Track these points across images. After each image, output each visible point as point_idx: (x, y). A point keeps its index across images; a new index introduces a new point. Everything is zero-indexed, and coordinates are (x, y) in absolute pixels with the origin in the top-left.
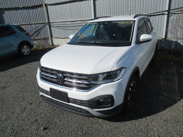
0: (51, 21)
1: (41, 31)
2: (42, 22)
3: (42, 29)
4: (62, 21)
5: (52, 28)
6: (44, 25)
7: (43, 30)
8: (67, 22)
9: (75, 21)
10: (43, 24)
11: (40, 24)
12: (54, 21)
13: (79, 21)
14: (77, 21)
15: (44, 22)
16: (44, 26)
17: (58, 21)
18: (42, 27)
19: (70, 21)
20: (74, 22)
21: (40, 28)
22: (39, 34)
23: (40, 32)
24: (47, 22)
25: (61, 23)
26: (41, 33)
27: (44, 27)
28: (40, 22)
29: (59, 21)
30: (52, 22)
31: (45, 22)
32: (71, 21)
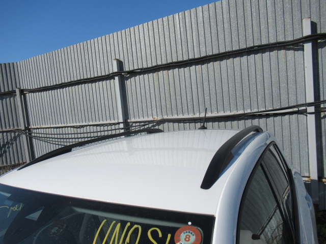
0: (32, 126)
1: (9, 147)
2: (12, 127)
3: (12, 144)
4: (55, 126)
5: (34, 140)
6: (17, 134)
7: (14, 145)
8: (65, 127)
9: (83, 126)
10: (15, 132)
11: (7, 132)
12: (39, 127)
13: (90, 125)
14: (87, 126)
15: (16, 128)
16: (15, 138)
17: (47, 126)
18: (11, 140)
19: (71, 127)
20: (79, 128)
21: (8, 143)
22: (4, 155)
23: (5, 152)
24: (23, 128)
25: (52, 129)
26: (8, 154)
27: (16, 140)
28: (8, 129)
29: (49, 126)
30: (34, 129)
31: (20, 128)
32: (73, 127)
